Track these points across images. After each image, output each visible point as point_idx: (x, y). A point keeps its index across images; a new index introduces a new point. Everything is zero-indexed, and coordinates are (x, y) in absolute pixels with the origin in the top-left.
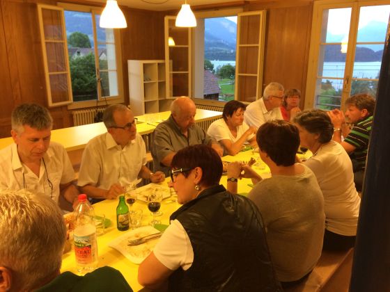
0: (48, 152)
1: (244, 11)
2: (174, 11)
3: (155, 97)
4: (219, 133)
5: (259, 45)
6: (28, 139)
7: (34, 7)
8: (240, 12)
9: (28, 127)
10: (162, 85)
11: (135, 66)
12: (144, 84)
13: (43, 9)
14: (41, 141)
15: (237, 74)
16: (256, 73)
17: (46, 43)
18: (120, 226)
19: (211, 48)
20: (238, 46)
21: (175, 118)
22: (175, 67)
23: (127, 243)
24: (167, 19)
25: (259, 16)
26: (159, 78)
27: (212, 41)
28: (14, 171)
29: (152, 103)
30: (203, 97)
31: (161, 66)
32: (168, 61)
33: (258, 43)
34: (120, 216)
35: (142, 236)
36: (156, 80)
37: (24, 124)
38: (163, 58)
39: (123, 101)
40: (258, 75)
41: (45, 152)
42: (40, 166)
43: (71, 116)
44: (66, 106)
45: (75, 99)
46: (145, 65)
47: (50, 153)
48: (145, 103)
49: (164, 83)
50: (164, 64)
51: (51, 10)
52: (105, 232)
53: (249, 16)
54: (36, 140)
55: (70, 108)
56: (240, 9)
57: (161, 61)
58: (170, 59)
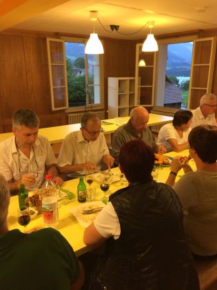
0: (36, 142)
1: (199, 38)
2: (142, 40)
3: (126, 105)
4: (168, 134)
5: (210, 65)
6: (24, 134)
7: (45, 40)
8: (196, 39)
9: (24, 126)
10: (132, 96)
11: (113, 82)
12: (119, 96)
13: (50, 42)
14: (32, 136)
15: (190, 87)
16: (206, 87)
17: (52, 66)
18: (80, 199)
19: (178, 67)
20: (192, 65)
21: (132, 122)
22: (142, 83)
23: (82, 212)
24: (138, 46)
25: (211, 41)
26: (130, 90)
27: (179, 62)
28: (13, 154)
29: (124, 109)
30: (163, 105)
31: (132, 82)
32: (137, 78)
33: (209, 63)
34: (80, 192)
35: (93, 208)
36: (127, 92)
37: (21, 125)
38: (134, 76)
39: (103, 107)
40: (207, 89)
41: (34, 142)
42: (30, 150)
43: (67, 117)
44: (64, 110)
45: (70, 106)
46: (119, 81)
47: (37, 143)
48: (119, 109)
49: (134, 94)
50: (134, 80)
51: (56, 42)
52: (69, 203)
53: (203, 42)
54: (29, 135)
55: (66, 111)
56: (196, 36)
57: (132, 78)
58: (139, 76)
